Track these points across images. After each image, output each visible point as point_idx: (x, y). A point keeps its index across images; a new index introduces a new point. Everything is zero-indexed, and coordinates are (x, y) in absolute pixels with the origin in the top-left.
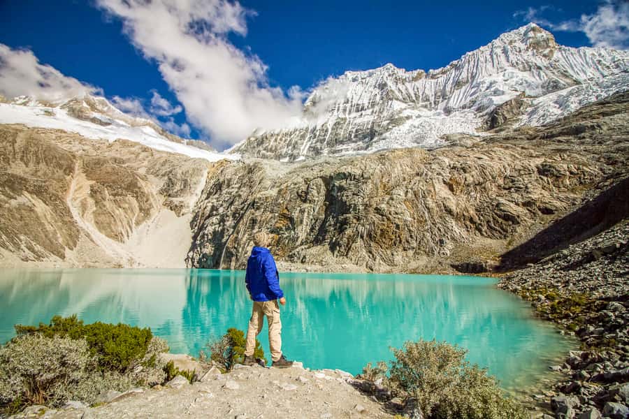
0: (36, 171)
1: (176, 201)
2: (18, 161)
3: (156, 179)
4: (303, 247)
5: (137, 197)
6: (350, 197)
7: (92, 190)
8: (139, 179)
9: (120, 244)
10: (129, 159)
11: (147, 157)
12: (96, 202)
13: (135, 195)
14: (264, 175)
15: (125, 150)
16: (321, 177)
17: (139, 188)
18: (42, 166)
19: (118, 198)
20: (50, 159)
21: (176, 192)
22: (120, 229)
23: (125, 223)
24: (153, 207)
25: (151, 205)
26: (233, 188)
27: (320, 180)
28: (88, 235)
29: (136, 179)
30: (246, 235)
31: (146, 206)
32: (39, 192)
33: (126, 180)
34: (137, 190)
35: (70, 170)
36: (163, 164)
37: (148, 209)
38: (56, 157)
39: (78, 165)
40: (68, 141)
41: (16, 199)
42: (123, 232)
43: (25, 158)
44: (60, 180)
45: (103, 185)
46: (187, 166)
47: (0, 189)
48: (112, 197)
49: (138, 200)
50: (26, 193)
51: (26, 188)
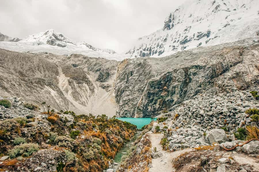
0: (45, 75)
1: (105, 84)
2: (37, 71)
3: (93, 73)
4: (176, 105)
5: (87, 83)
6: (201, 79)
7: (69, 82)
8: (87, 74)
9: (85, 107)
10: (79, 64)
11: (87, 62)
12: (72, 88)
13: (86, 83)
14: (151, 69)
15: (76, 59)
16: (183, 69)
17: (88, 79)
18: (47, 72)
19: (80, 85)
20: (48, 68)
21: (104, 80)
22: (83, 100)
23: (85, 97)
24: (95, 88)
25: (94, 87)
26: (134, 76)
27: (182, 70)
28: (72, 104)
29: (86, 74)
30: (147, 101)
31: (92, 88)
32: (50, 85)
33: (81, 75)
34: (87, 80)
35: (57, 73)
36: (95, 65)
37: (93, 89)
38: (51, 68)
39: (60, 70)
40: (51, 58)
41: (43, 89)
42: (85, 102)
43: (39, 69)
44: (56, 78)
45: (73, 79)
46: (108, 65)
47: (37, 85)
48: (77, 85)
49: (88, 85)
50: (46, 86)
51: (46, 84)
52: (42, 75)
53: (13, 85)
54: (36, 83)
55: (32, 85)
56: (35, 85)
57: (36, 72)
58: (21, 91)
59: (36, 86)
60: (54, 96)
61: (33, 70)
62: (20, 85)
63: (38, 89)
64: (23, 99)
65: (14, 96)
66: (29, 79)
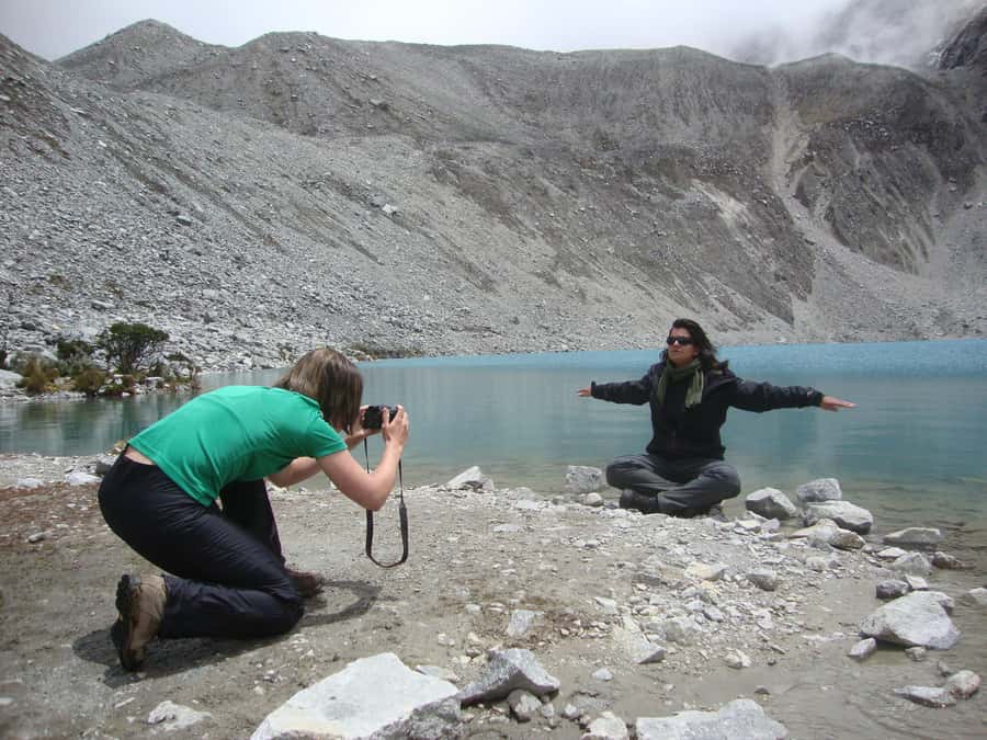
0: (705, 130)
2: (672, 118)
9: (907, 275)
13: (923, 137)
19: (883, 154)
20: (723, 96)
28: (831, 262)
32: (717, 172)
37: (967, 170)
39: (779, 92)
41: (681, 197)
42: (912, 246)
43: (680, 107)
44: (754, 138)
45: (841, 126)
47: (653, 181)
48: (867, 156)
49: (933, 152)
50: (696, 181)
51: (695, 170)
52: (689, 131)
53: (538, 193)
54: (650, 173)
55: (631, 182)
56: (644, 179)
57: (663, 122)
58: (570, 214)
59: (650, 185)
60: (734, 226)
61: (654, 116)
62: (572, 187)
63: (657, 198)
64: (574, 252)
65: (535, 238)
66: (617, 158)
